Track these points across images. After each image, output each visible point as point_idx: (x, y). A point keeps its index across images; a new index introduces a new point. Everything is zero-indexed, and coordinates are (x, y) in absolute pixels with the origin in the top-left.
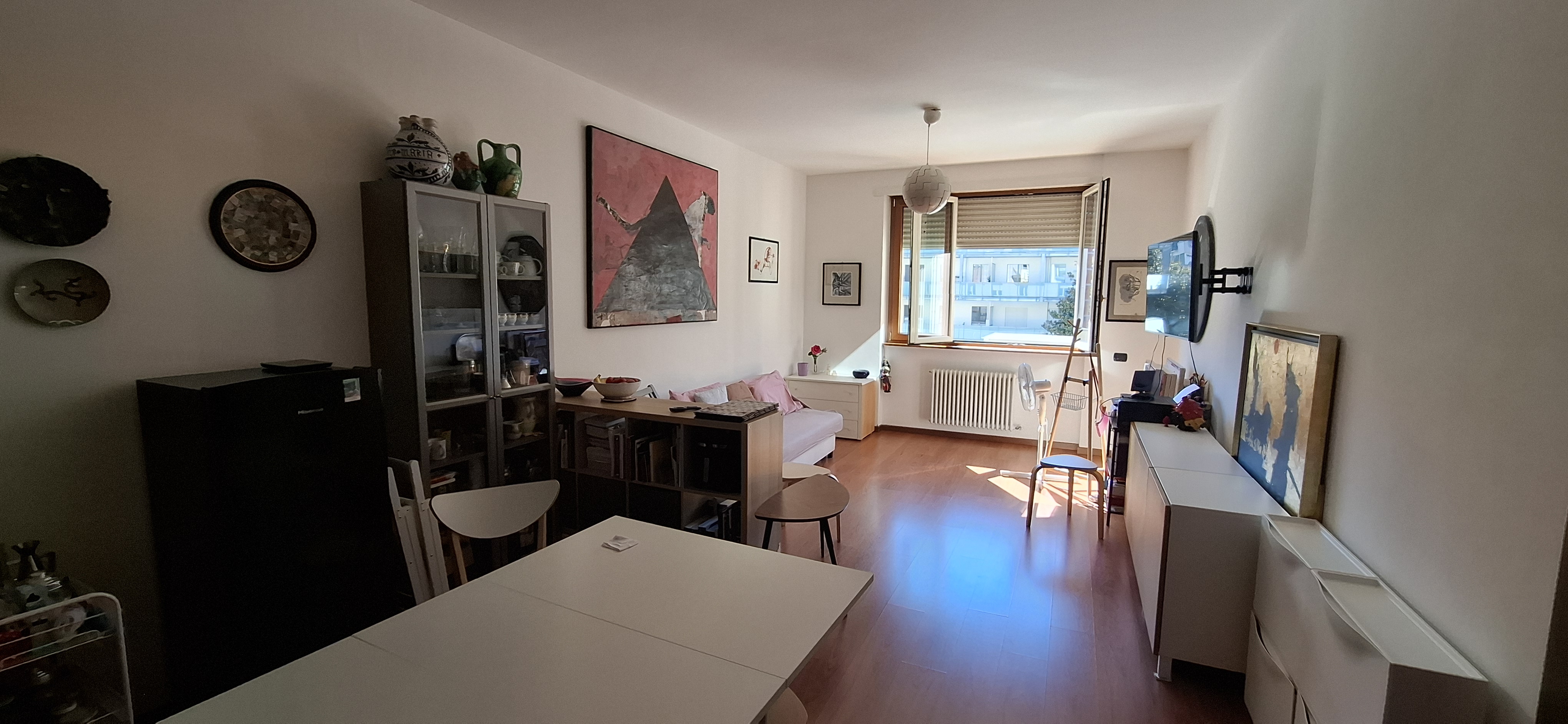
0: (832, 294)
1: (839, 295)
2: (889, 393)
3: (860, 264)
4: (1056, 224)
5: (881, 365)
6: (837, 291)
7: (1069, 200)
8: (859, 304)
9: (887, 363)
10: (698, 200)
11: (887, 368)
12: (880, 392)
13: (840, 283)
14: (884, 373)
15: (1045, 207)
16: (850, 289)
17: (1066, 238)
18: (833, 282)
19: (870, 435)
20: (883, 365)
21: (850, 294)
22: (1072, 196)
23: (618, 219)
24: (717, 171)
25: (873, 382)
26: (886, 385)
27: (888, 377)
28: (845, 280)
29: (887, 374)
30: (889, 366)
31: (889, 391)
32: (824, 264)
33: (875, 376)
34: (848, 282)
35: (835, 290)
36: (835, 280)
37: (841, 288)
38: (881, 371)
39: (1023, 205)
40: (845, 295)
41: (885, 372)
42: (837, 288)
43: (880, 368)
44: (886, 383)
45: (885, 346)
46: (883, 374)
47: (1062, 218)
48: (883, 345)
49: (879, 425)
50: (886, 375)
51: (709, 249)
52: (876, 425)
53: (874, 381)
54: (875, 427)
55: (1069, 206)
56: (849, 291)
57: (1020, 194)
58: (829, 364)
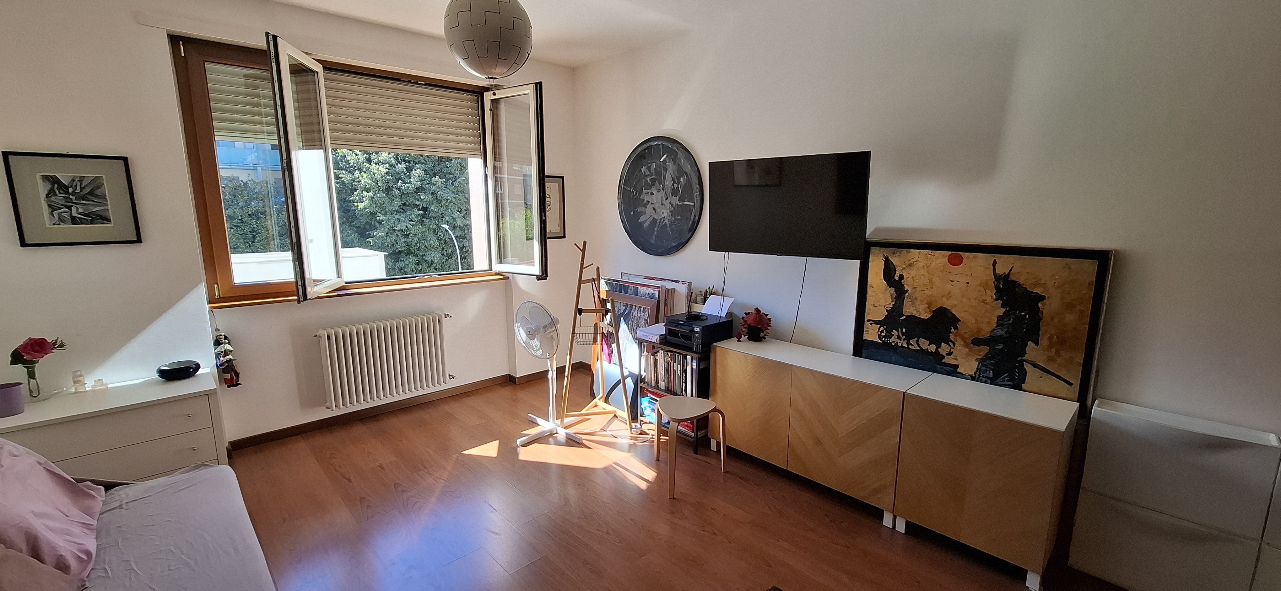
0: (49, 223)
1: (75, 225)
2: (238, 387)
4: (452, 127)
5: (213, 345)
6: (67, 219)
8: (138, 240)
9: (226, 338)
11: (226, 347)
13: (70, 197)
14: (224, 357)
15: (438, 103)
16: (106, 210)
17: (464, 145)
18: (46, 196)
20: (219, 344)
21: (110, 219)
22: (469, 96)
26: (232, 376)
27: (230, 362)
28: (84, 191)
29: (230, 358)
30: (229, 343)
31: (238, 385)
33: (206, 367)
34: (94, 195)
35: (54, 212)
36: (48, 191)
37: (76, 207)
38: (217, 356)
39: (409, 96)
40: (88, 223)
41: (226, 353)
42: (64, 210)
43: (214, 350)
44: (229, 372)
45: (214, 310)
46: (222, 360)
47: (457, 120)
48: (212, 310)
50: (227, 361)
55: (464, 107)
56: (104, 214)
57: (408, 80)
58: (79, 373)
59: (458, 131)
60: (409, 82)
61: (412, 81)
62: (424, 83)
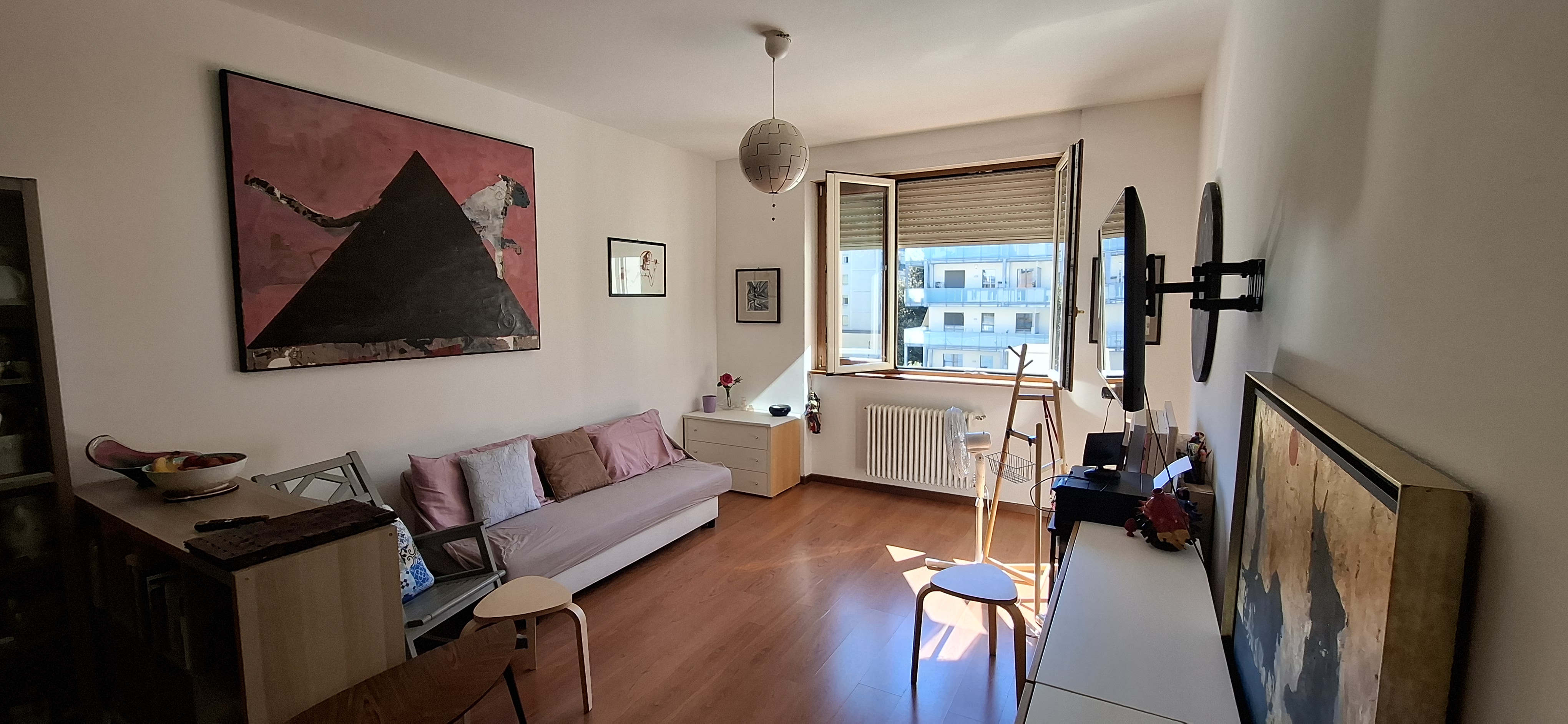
0: (747, 309)
1: (755, 310)
2: (818, 434)
3: (778, 270)
4: (1025, 211)
5: (806, 399)
6: (753, 305)
7: (1036, 178)
8: (778, 321)
9: (815, 395)
10: (492, 187)
11: (815, 403)
12: (806, 434)
13: (756, 294)
14: (811, 409)
15: (1010, 188)
16: (768, 302)
17: (1039, 229)
18: (748, 294)
19: (791, 488)
20: (810, 399)
21: (768, 309)
22: (1046, 172)
23: (302, 210)
24: (533, 149)
25: (796, 421)
26: (814, 424)
27: (815, 414)
28: (761, 291)
29: (815, 411)
30: (817, 400)
31: (818, 432)
32: (737, 271)
33: (798, 412)
34: (764, 293)
35: (749, 303)
36: (750, 290)
37: (757, 301)
38: (807, 407)
39: (982, 187)
40: (761, 310)
41: (813, 407)
42: (753, 302)
43: (806, 402)
44: (814, 421)
46: (809, 410)
47: (1032, 202)
48: (810, 374)
49: (806, 475)
50: (812, 412)
51: (518, 254)
52: (802, 476)
53: (798, 419)
54: (801, 477)
55: (1042, 185)
56: (766, 304)
57: (975, 172)
58: (744, 399)
59: (1033, 214)
60: (977, 173)
61: (980, 172)
62: (991, 171)
